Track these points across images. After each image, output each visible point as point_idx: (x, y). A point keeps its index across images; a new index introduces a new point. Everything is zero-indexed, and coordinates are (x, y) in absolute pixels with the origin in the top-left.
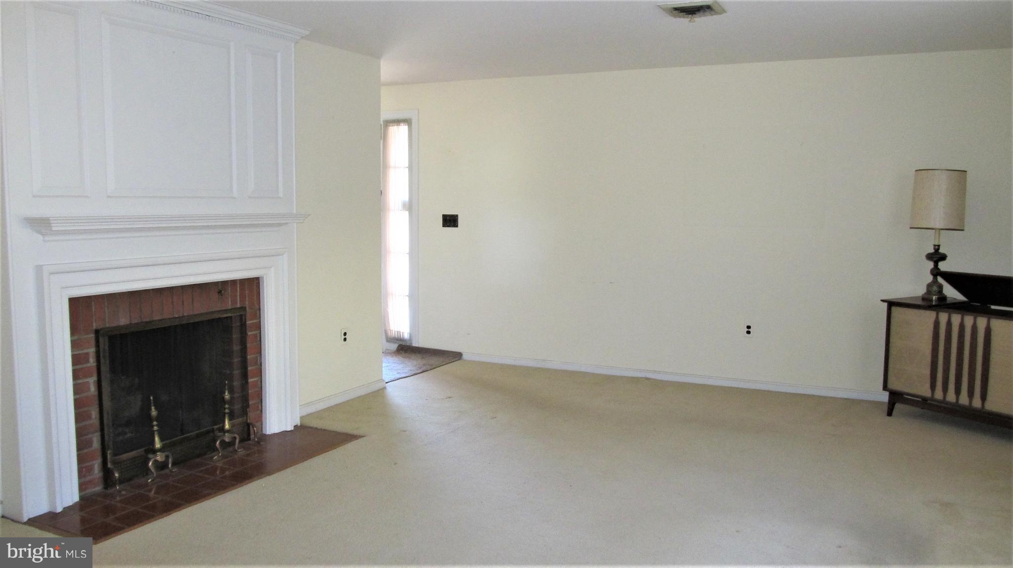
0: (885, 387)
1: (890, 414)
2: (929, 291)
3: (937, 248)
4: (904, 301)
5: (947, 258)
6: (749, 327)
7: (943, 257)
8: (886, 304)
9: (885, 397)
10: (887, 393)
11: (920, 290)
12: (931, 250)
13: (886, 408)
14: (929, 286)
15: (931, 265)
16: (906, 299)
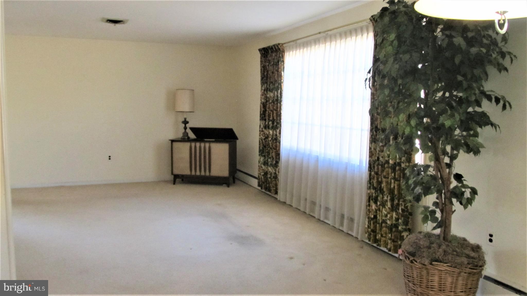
0: (172, 173)
1: (174, 184)
2: (184, 136)
3: (185, 119)
4: (176, 140)
5: (189, 123)
6: (110, 157)
7: (188, 122)
8: (170, 142)
9: (172, 177)
10: (173, 176)
11: (180, 135)
12: (184, 120)
13: (173, 182)
14: (184, 133)
15: (183, 125)
16: (176, 139)
